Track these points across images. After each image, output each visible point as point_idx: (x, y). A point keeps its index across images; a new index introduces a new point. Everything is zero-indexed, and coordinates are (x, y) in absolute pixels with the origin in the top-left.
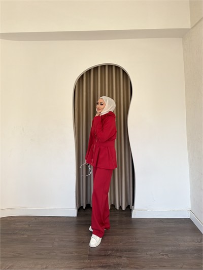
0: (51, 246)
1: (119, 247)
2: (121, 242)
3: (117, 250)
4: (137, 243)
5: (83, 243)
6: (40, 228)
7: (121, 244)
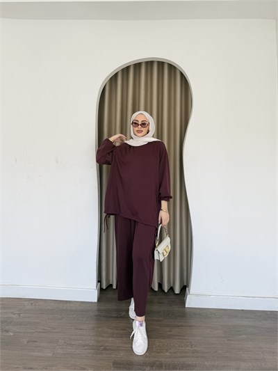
0: (50, 355)
1: (163, 360)
2: (167, 351)
3: (160, 366)
4: (193, 353)
5: (105, 349)
6: (36, 321)
7: (168, 354)
